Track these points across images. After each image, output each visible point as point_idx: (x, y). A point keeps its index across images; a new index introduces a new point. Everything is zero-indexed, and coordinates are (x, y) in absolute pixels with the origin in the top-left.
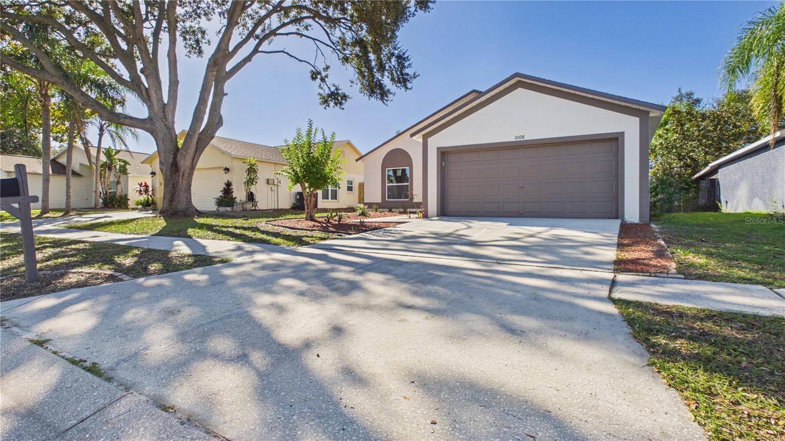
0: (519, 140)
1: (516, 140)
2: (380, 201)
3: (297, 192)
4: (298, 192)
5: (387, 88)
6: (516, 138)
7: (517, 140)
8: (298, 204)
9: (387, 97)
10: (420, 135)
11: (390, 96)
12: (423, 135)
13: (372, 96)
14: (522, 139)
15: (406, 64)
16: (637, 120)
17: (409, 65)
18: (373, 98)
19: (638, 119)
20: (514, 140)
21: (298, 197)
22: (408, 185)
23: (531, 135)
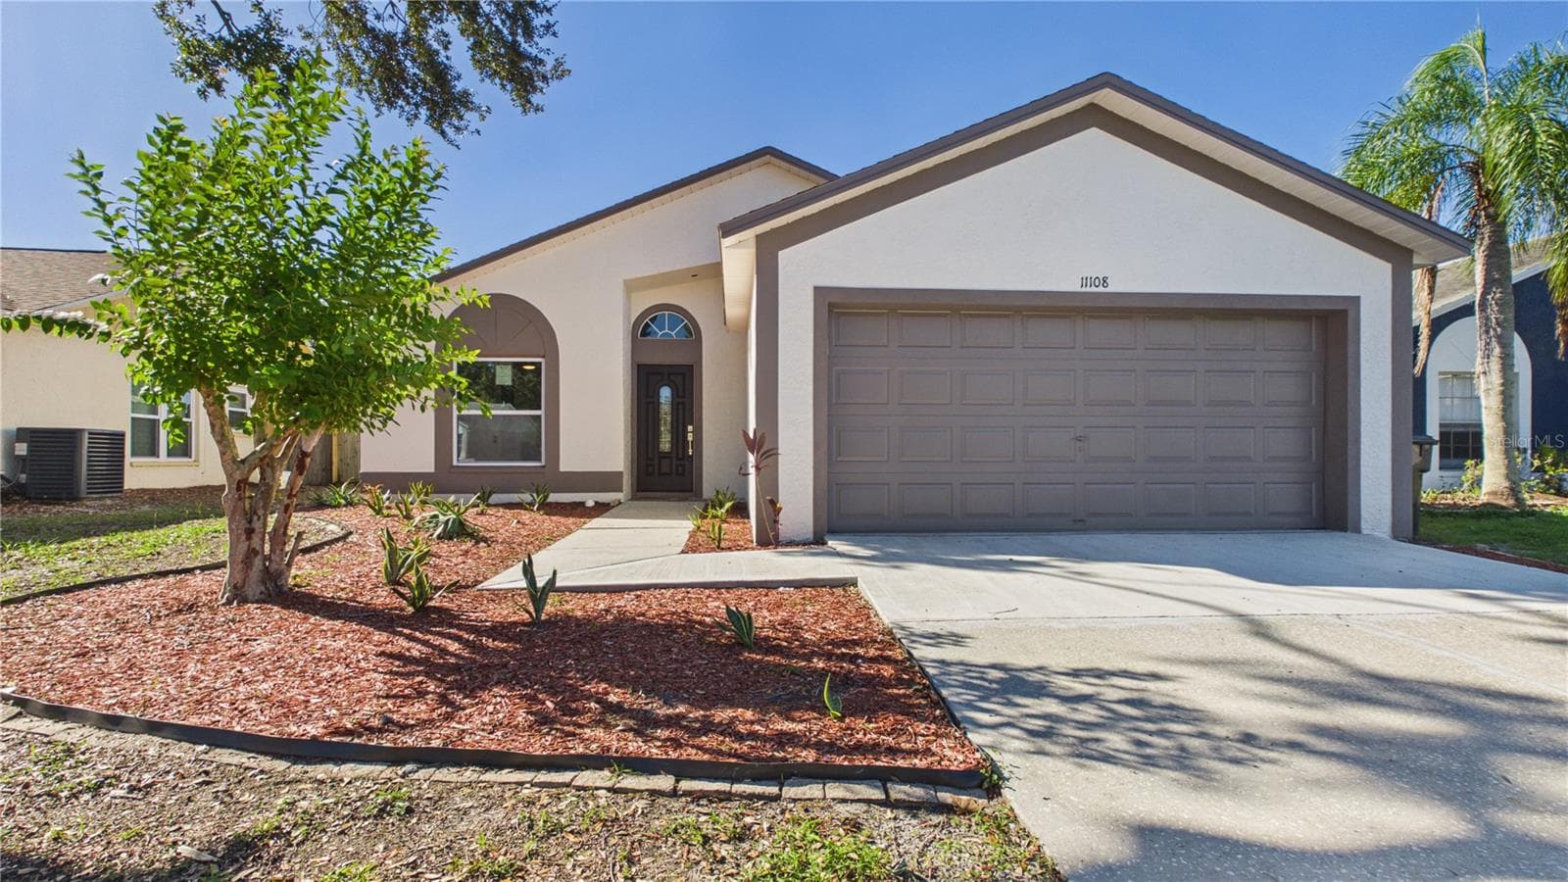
0: (1094, 289)
1: (1084, 290)
2: (429, 467)
3: (14, 427)
4: (19, 430)
5: (459, 86)
6: (1085, 281)
7: (1088, 289)
8: (23, 477)
9: (461, 118)
10: (749, 234)
11: (471, 117)
12: (757, 236)
13: (391, 104)
14: (1101, 289)
15: (538, 21)
16: (1386, 268)
17: (548, 27)
18: (396, 112)
19: (1388, 267)
20: (1079, 289)
21: (22, 449)
22: (539, 417)
23: (1130, 278)
